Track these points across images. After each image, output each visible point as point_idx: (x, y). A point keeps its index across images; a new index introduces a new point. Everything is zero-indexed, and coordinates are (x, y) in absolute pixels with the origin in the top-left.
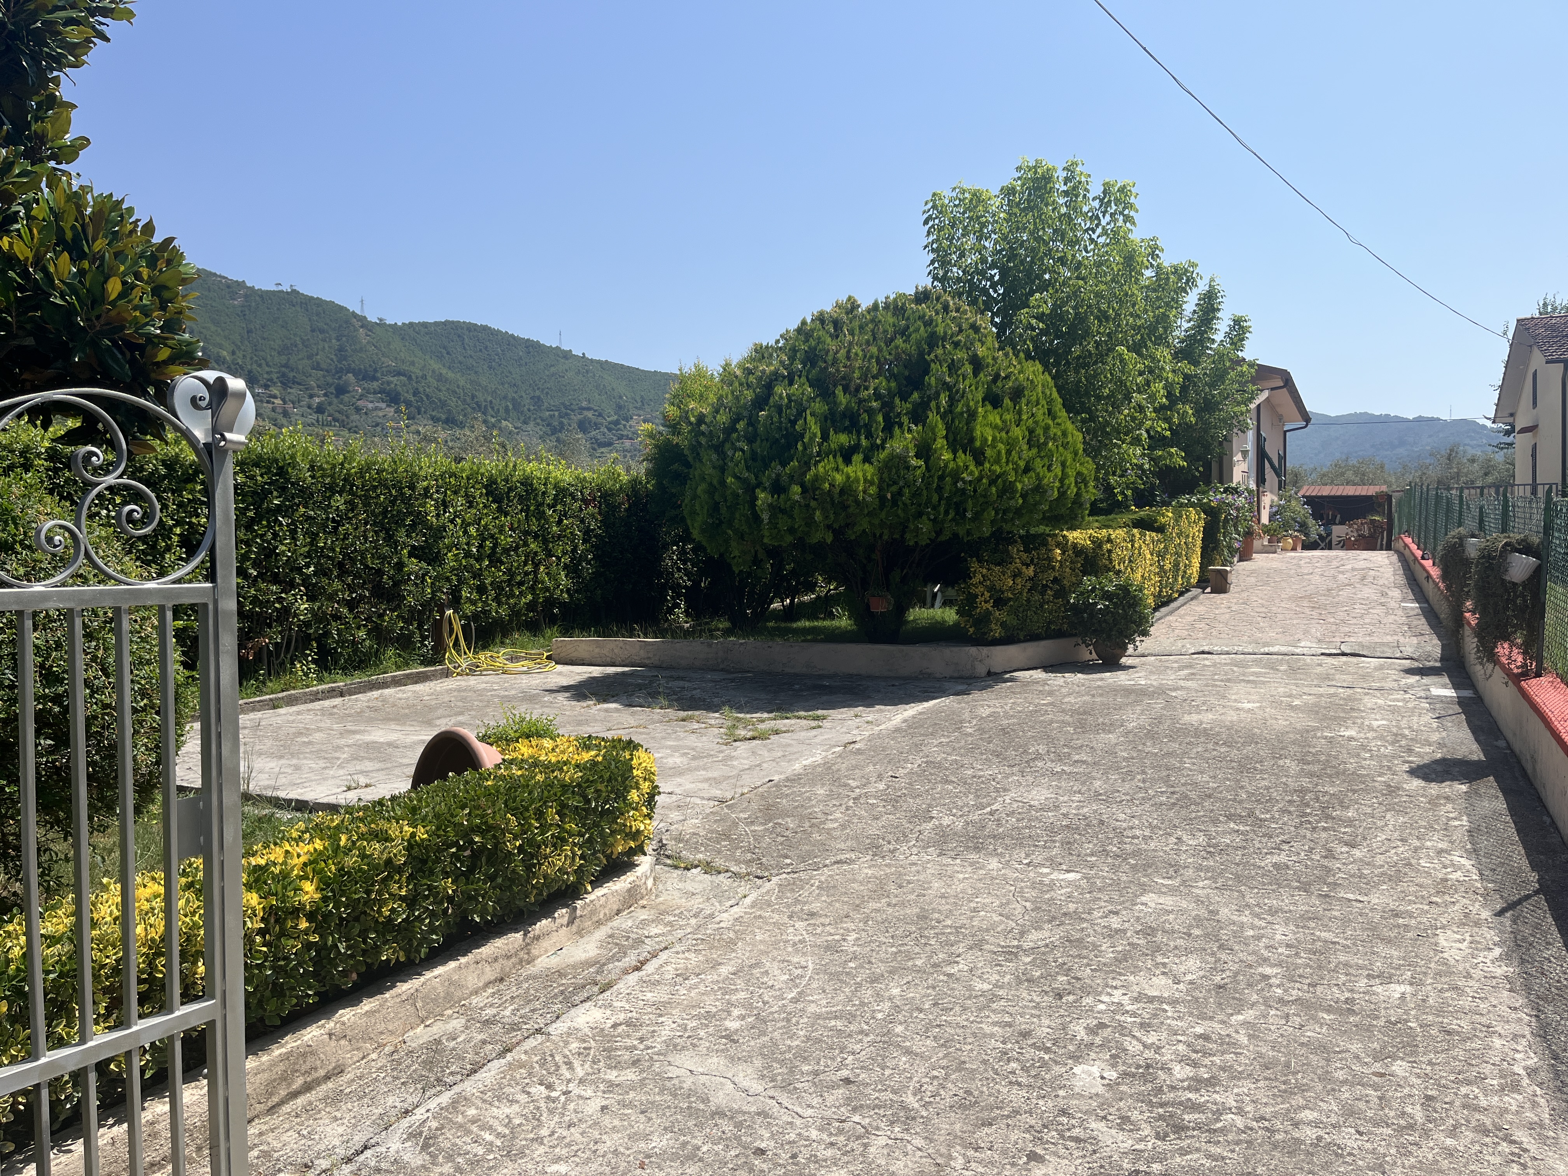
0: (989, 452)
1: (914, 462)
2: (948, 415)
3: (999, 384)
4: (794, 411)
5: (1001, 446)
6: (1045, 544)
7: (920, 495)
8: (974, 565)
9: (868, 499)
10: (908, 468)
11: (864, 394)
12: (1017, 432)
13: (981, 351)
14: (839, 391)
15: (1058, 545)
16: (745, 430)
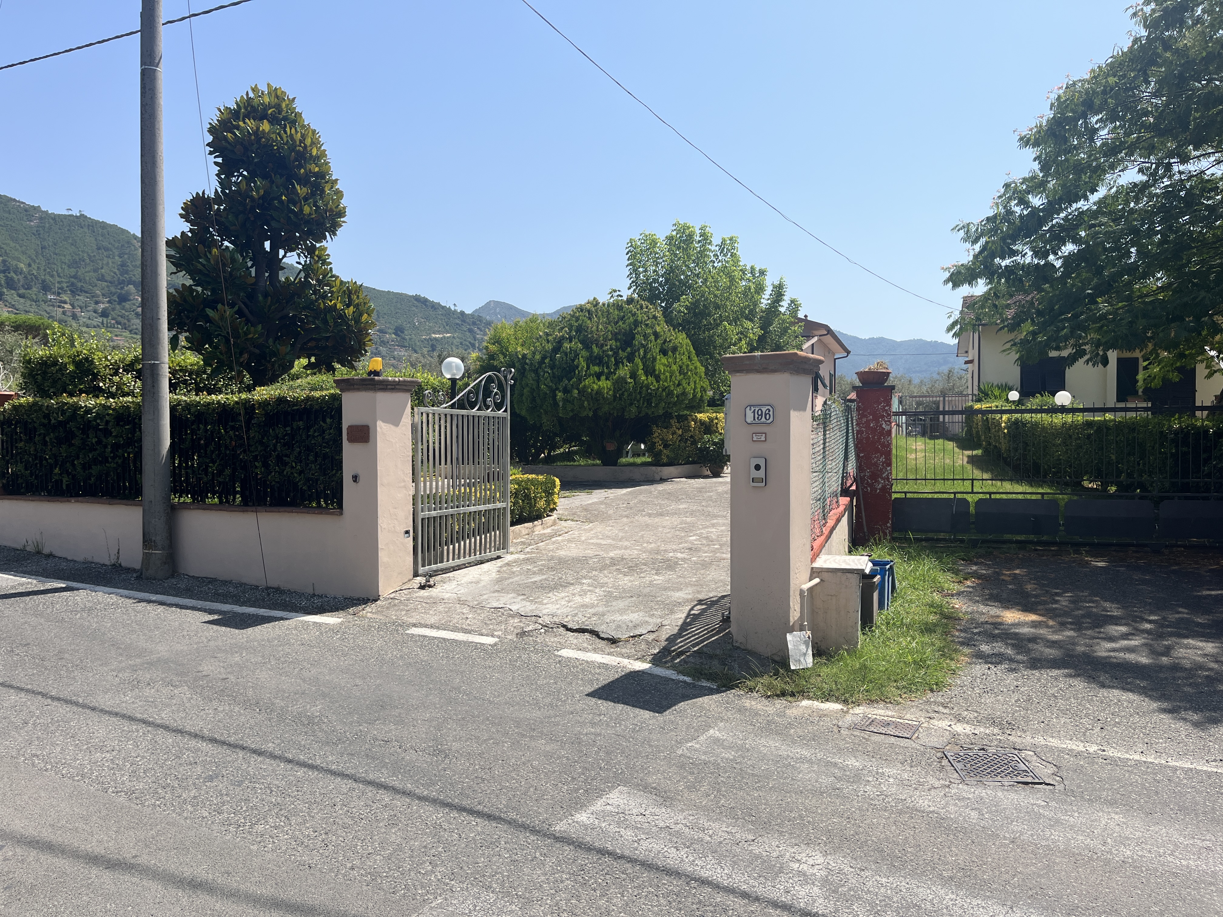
0: (662, 377)
1: (629, 380)
2: (644, 359)
3: (666, 344)
4: (573, 355)
5: (667, 374)
6: (687, 419)
7: (632, 395)
8: (655, 428)
9: (609, 397)
10: (626, 383)
11: (605, 348)
12: (674, 367)
13: (658, 329)
14: (594, 346)
15: (693, 420)
16: (549, 363)
